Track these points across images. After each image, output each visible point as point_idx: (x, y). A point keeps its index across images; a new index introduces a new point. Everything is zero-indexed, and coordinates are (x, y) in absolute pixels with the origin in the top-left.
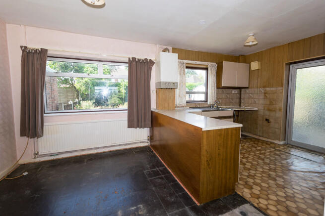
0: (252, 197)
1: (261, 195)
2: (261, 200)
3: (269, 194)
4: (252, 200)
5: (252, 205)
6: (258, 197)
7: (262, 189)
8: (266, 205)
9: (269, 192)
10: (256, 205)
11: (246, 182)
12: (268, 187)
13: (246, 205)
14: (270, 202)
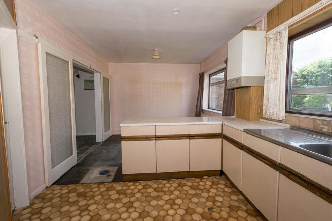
0: (112, 186)
1: (107, 192)
2: (105, 189)
3: (102, 198)
4: (111, 184)
5: (108, 182)
6: (108, 190)
7: (110, 198)
8: (100, 188)
9: (103, 201)
10: (106, 183)
11: (126, 194)
12: (106, 205)
13: (111, 180)
14: (98, 192)
